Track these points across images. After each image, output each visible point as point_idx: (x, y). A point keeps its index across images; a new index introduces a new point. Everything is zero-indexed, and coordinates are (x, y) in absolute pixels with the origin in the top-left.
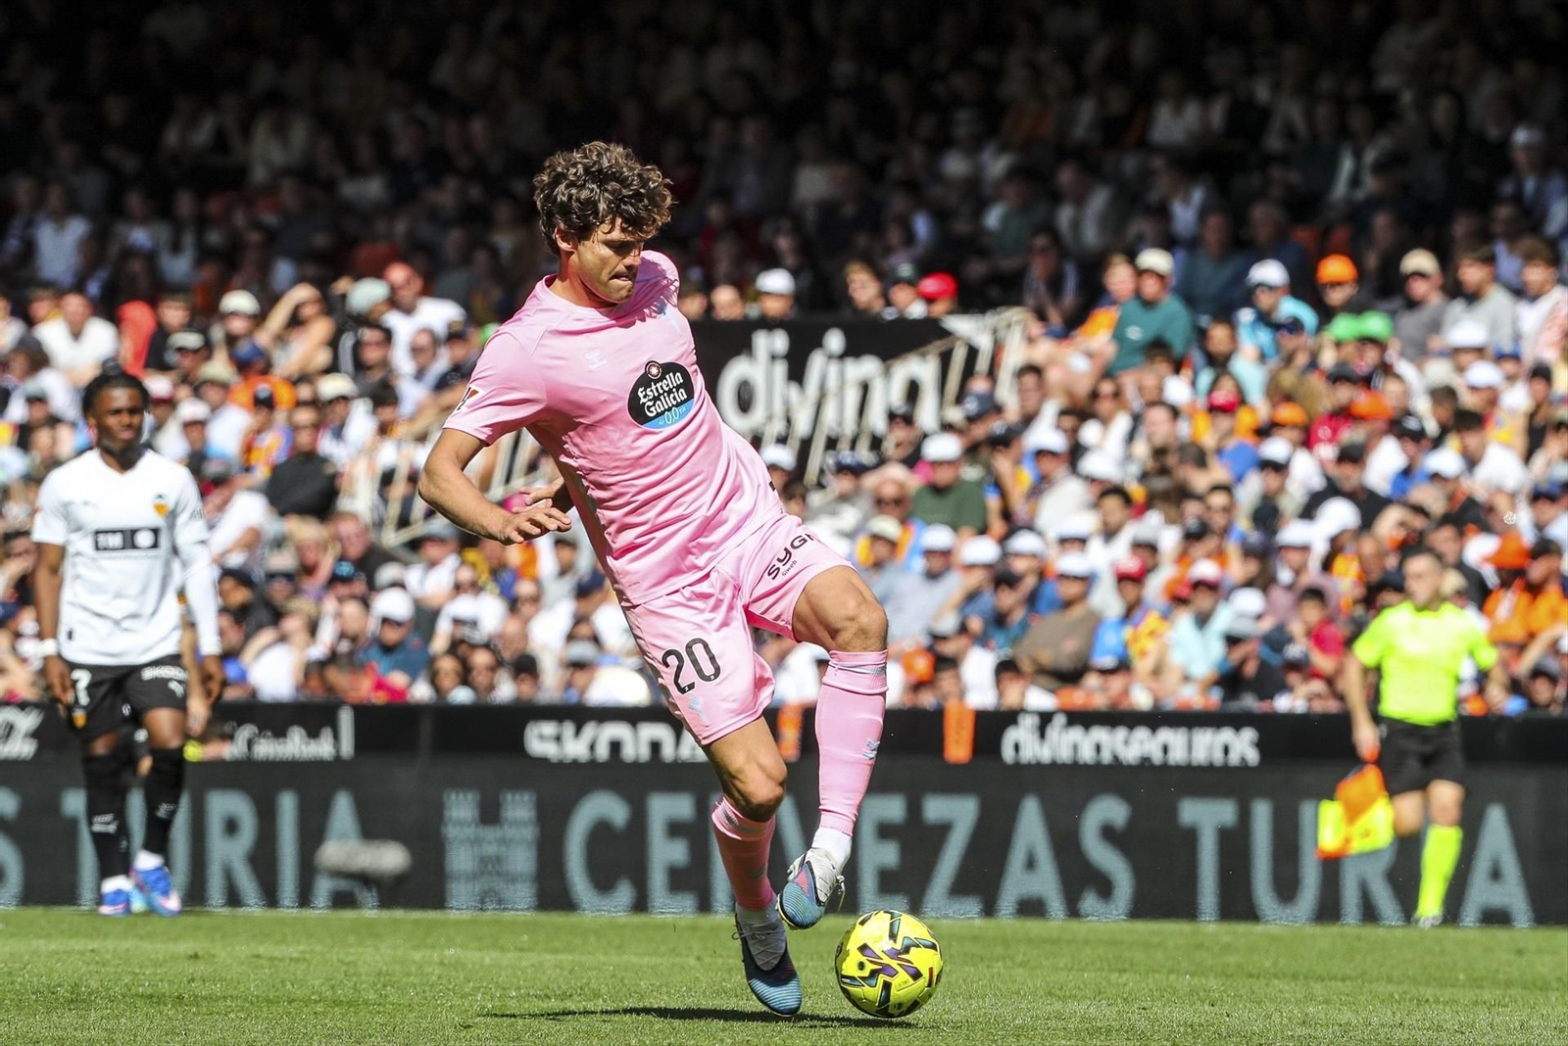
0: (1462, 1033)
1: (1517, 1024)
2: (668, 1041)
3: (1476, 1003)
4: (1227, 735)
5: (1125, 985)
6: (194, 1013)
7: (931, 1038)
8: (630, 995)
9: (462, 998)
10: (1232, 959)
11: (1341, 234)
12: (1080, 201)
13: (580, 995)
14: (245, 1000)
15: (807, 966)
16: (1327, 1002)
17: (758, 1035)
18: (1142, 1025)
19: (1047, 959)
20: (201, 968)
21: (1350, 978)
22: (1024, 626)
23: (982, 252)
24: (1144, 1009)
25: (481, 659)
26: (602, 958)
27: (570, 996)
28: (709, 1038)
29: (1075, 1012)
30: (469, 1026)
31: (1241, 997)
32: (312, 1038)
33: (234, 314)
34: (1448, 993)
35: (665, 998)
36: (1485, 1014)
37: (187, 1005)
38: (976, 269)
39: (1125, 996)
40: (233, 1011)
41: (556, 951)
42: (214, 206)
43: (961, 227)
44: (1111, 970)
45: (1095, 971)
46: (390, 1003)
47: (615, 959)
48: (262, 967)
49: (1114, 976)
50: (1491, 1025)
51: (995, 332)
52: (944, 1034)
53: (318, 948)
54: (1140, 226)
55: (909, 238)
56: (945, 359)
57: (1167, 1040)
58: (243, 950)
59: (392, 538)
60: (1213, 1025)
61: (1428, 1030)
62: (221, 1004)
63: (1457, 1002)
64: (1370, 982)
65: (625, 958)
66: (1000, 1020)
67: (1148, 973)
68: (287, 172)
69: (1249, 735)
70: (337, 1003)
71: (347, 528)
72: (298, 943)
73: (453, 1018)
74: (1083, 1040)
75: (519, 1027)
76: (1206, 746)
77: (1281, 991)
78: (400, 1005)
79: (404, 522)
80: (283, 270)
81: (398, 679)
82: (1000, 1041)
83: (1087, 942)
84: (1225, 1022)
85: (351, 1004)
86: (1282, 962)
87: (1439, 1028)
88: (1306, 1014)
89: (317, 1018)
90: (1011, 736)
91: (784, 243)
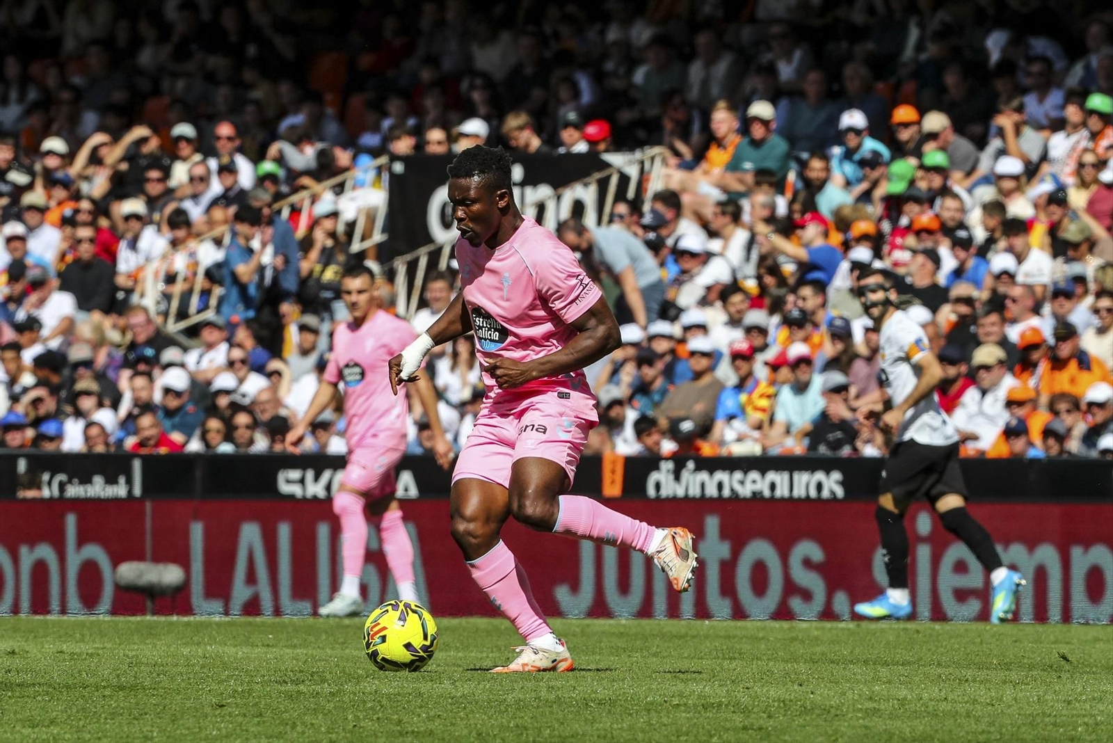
0: (993, 705)
1: (1035, 698)
2: (377, 716)
3: (1005, 682)
4: (820, 476)
5: (734, 670)
6: (9, 697)
7: (581, 712)
8: (350, 680)
9: (219, 683)
10: (818, 649)
11: (909, 87)
12: (710, 63)
13: (311, 680)
14: (50, 685)
15: (488, 657)
16: (889, 682)
17: (447, 711)
18: (745, 700)
19: (675, 650)
20: (17, 662)
21: (909, 663)
22: (664, 392)
23: (632, 103)
24: (748, 688)
25: (242, 419)
26: (329, 651)
27: (303, 681)
28: (409, 713)
29: (694, 691)
30: (223, 706)
31: (823, 678)
32: (100, 715)
33: (50, 153)
34: (982, 675)
35: (376, 682)
36: (1011, 691)
37: (4, 691)
38: (625, 116)
39: (733, 678)
40: (39, 695)
41: (295, 647)
42: (35, 69)
43: (617, 84)
44: (724, 658)
45: (712, 659)
46: (162, 688)
47: (338, 652)
48: (64, 660)
49: (726, 663)
50: (1015, 699)
51: (642, 163)
52: (592, 709)
53: (109, 645)
54: (754, 82)
55: (576, 94)
56: (603, 186)
57: (764, 712)
58: (50, 647)
59: (173, 327)
60: (800, 700)
61: (966, 703)
62: (31, 690)
63: (989, 681)
64: (924, 666)
65: (347, 651)
66: (636, 698)
67: (753, 659)
68: (95, 42)
69: (836, 476)
70: (122, 688)
71: (137, 319)
72: (94, 641)
73: (211, 700)
74: (699, 713)
75: (262, 706)
76: (804, 484)
77: (854, 674)
78: (170, 689)
79: (182, 314)
80: (90, 118)
81: (177, 437)
82: (634, 715)
83: (707, 637)
84: (810, 698)
85: (133, 688)
86: (857, 651)
87: (975, 701)
88: (873, 692)
89: (105, 700)
90: (654, 477)
91: (476, 96)
